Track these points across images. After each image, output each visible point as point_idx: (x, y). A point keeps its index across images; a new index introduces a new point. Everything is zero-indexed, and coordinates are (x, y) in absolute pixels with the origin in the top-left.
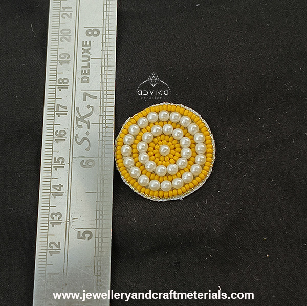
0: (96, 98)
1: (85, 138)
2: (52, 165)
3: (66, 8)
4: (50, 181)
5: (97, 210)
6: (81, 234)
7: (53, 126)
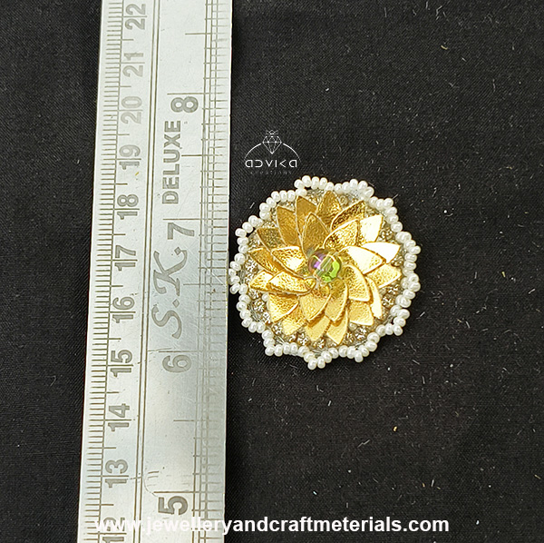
0: (191, 233)
1: (171, 313)
2: (107, 366)
3: (133, 55)
4: (105, 398)
5: (195, 456)
6: (166, 502)
7: (108, 289)
